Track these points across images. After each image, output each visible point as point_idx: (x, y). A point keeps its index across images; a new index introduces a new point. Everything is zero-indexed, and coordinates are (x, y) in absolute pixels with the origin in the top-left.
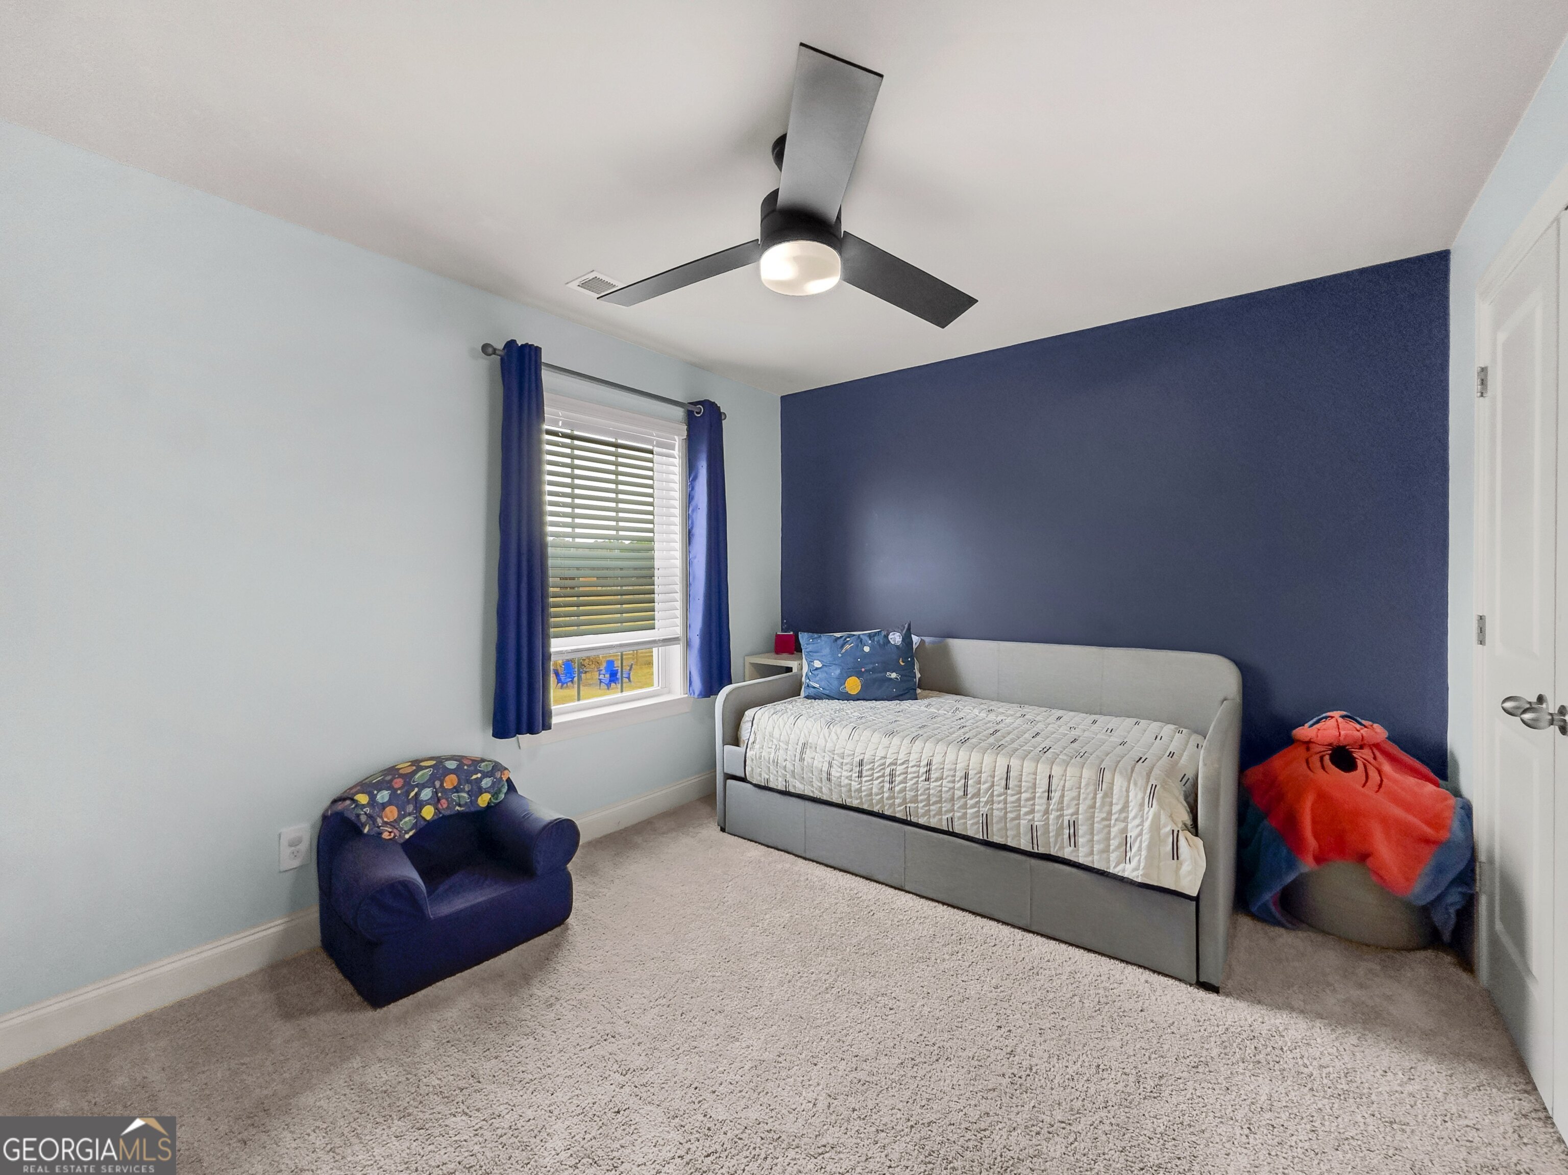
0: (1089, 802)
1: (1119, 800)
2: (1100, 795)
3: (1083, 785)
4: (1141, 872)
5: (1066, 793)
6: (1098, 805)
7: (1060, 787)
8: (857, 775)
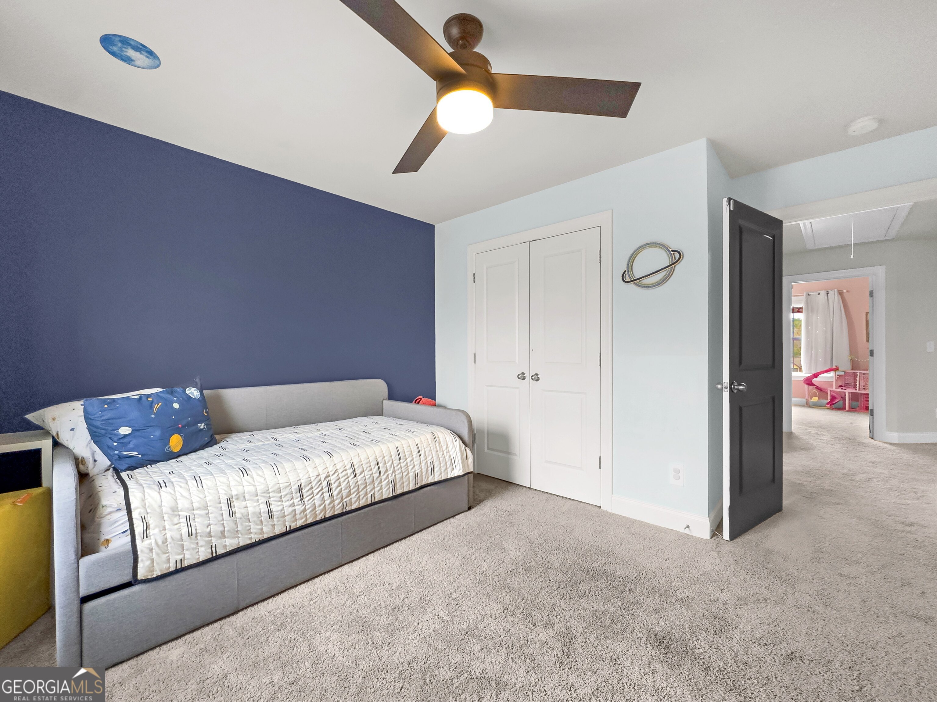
0: (435, 450)
1: (444, 443)
2: (437, 444)
3: (430, 442)
4: (461, 470)
5: (426, 449)
6: (438, 449)
7: (423, 448)
8: (300, 499)
